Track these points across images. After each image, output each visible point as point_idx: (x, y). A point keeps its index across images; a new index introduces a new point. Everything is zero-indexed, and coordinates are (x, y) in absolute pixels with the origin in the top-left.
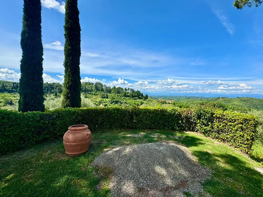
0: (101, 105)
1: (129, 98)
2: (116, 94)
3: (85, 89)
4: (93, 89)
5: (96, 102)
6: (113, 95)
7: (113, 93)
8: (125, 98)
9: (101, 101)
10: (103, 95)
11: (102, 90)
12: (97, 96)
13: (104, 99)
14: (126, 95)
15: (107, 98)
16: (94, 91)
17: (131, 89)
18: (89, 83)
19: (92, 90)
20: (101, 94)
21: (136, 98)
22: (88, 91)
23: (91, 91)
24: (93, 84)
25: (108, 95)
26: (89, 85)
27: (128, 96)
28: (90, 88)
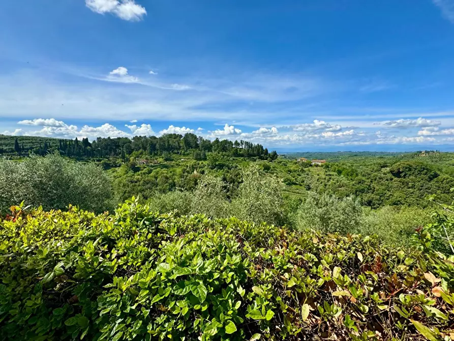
0: (195, 172)
1: (242, 158)
2: (221, 153)
3: (169, 145)
4: (181, 145)
5: (187, 166)
6: (214, 153)
7: (215, 150)
8: (235, 158)
9: (195, 165)
10: (198, 154)
11: (197, 146)
12: (188, 157)
13: (200, 162)
14: (237, 154)
15: (205, 159)
16: (183, 149)
17: (247, 143)
18: (175, 134)
19: (180, 147)
20: (195, 153)
21: (255, 158)
22: (173, 148)
23: (177, 149)
24: (181, 136)
25: (207, 154)
26: (174, 138)
27: (242, 155)
28: (177, 143)
